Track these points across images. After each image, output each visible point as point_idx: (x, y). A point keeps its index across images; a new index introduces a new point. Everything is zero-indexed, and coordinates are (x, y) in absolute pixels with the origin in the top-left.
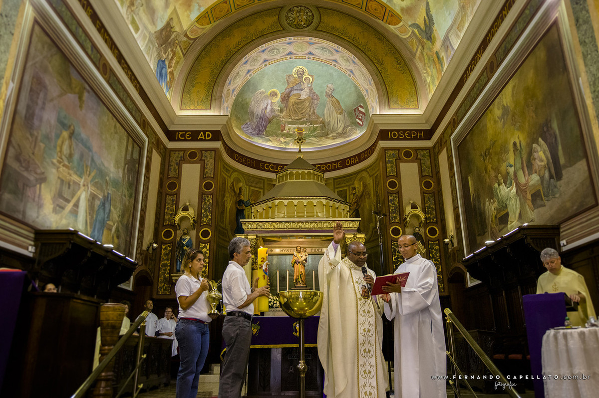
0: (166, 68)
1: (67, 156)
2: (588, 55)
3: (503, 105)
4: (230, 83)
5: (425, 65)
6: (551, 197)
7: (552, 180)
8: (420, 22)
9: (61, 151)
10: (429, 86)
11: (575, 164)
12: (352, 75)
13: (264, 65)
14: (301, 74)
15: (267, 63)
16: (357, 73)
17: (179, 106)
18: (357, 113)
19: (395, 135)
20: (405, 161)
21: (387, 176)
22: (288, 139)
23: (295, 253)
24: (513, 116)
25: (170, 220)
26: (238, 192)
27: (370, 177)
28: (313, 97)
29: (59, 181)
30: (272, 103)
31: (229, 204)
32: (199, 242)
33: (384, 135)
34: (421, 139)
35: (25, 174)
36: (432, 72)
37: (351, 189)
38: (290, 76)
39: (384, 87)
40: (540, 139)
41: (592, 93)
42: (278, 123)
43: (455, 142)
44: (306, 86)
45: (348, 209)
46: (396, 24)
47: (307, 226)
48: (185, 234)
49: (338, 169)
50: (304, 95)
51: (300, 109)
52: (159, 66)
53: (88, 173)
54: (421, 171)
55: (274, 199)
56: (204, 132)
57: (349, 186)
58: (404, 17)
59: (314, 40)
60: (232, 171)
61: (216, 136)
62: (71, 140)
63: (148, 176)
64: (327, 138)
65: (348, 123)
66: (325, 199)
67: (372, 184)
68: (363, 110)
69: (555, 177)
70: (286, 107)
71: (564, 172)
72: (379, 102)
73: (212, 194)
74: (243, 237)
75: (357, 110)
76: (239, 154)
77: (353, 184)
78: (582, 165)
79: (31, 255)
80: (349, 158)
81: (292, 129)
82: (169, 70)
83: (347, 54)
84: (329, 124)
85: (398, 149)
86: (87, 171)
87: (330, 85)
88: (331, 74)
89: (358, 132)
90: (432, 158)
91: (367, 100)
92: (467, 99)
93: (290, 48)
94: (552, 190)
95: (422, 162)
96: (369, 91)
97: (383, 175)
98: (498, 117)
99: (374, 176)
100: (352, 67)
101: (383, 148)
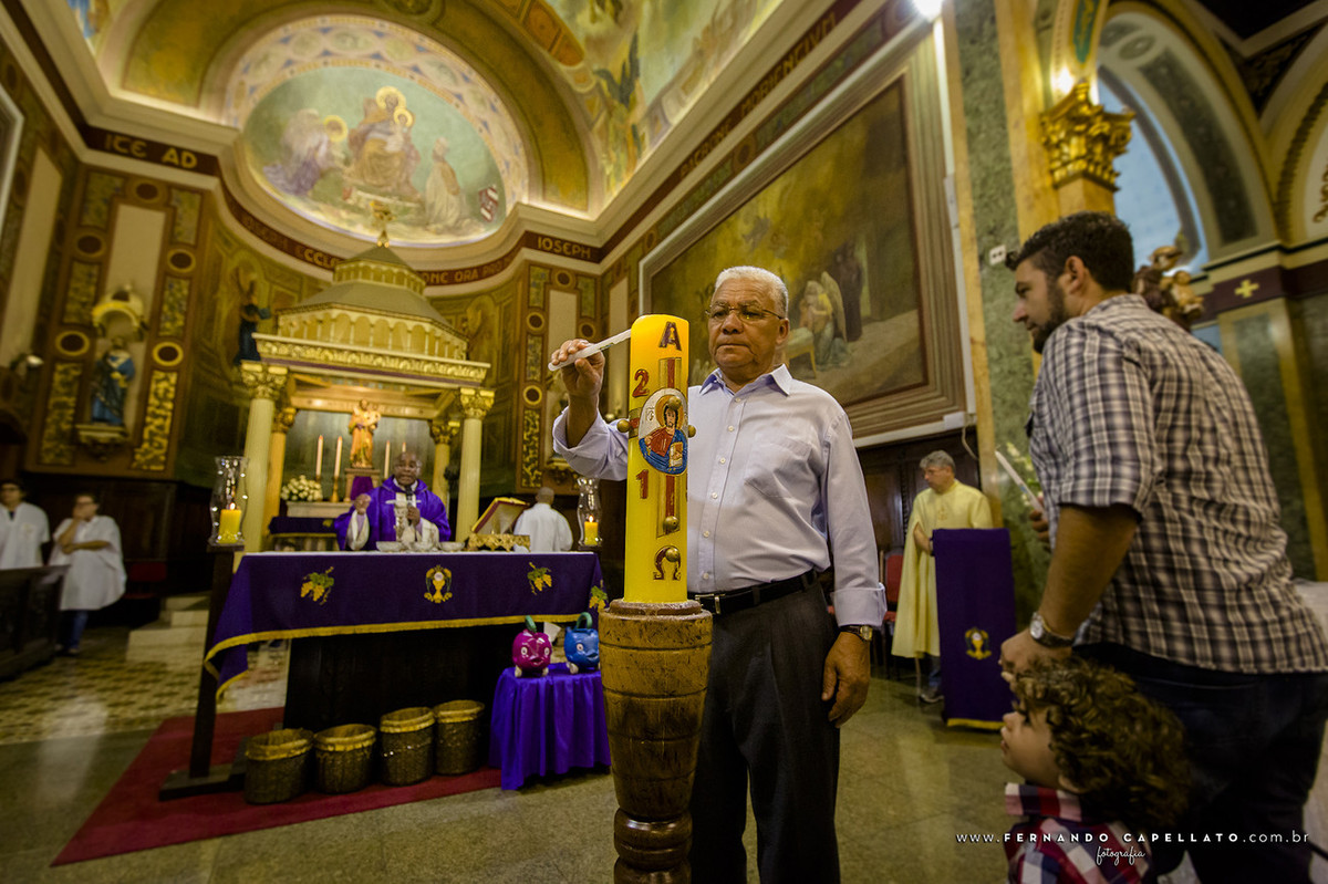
2: (979, 132)
3: (758, 218)
4: (246, 70)
5: (607, 144)
6: (830, 365)
7: (837, 340)
8: (615, 68)
10: (609, 182)
11: (893, 315)
12: (485, 131)
13: (321, 60)
14: (392, 104)
15: (329, 59)
16: (495, 129)
17: (118, 79)
18: (484, 199)
19: (548, 244)
20: (558, 289)
21: (529, 307)
22: (354, 216)
23: (357, 411)
24: (775, 235)
25: (79, 314)
26: (247, 289)
28: (409, 151)
30: (329, 142)
31: (227, 307)
32: (151, 367)
33: (531, 240)
34: (585, 259)
36: (618, 157)
38: (371, 102)
39: (539, 163)
40: (825, 275)
41: (974, 198)
42: (339, 183)
43: (648, 269)
44: (398, 129)
45: (463, 348)
46: (571, 63)
47: (393, 364)
48: (117, 348)
49: (441, 284)
51: (383, 169)
54: (580, 308)
55: (329, 305)
57: (457, 314)
58: (588, 54)
59: (428, 43)
60: (236, 245)
61: (207, 164)
64: (427, 230)
65: (466, 213)
66: (430, 323)
68: (495, 196)
69: (844, 336)
70: (357, 158)
71: (865, 329)
72: (528, 185)
73: (190, 278)
74: (258, 368)
75: (484, 194)
77: (465, 312)
78: (909, 320)
80: (463, 270)
81: (364, 199)
83: (483, 88)
84: (432, 206)
85: (551, 268)
87: (442, 140)
88: (448, 121)
89: (483, 230)
90: (599, 293)
91: (504, 181)
93: (378, 46)
94: (835, 355)
95: (584, 295)
96: (512, 166)
97: (522, 305)
98: (743, 236)
99: (504, 304)
100: (487, 115)
101: (526, 261)
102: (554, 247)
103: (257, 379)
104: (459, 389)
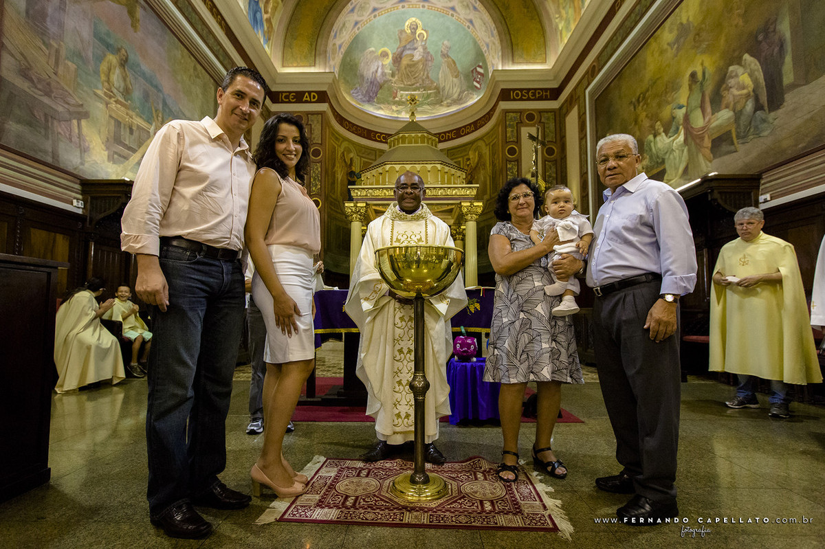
0: (261, 13)
1: (121, 90)
3: (682, 24)
4: (335, 36)
5: (558, 7)
6: (751, 137)
7: (758, 113)
9: (108, 81)
10: (561, 33)
12: (471, 27)
13: (373, 15)
14: (414, 28)
15: (376, 13)
16: (477, 23)
17: (280, 63)
18: (474, 75)
19: (517, 95)
20: (527, 125)
21: (507, 142)
22: (400, 108)
24: (697, 34)
26: (349, 163)
27: (486, 145)
28: (427, 57)
29: (112, 122)
30: (383, 65)
31: (340, 175)
33: (506, 95)
34: (546, 99)
35: (46, 100)
36: (567, 13)
37: (465, 160)
38: (402, 31)
39: (508, 37)
42: (390, 89)
43: (591, 95)
44: (419, 44)
45: (464, 177)
49: (453, 139)
50: (417, 56)
51: (413, 73)
52: (251, 7)
53: (160, 119)
54: (545, 136)
55: (384, 164)
56: (310, 93)
57: (463, 157)
60: (341, 139)
61: (322, 97)
62: (124, 69)
63: (249, 138)
64: (442, 105)
65: (464, 88)
66: (441, 164)
67: (488, 154)
68: (481, 70)
69: (766, 108)
70: (398, 70)
72: (502, 55)
73: (321, 162)
74: (352, 205)
75: (474, 71)
76: (350, 122)
77: (468, 154)
79: (80, 212)
80: (465, 127)
81: (404, 95)
82: (265, 16)
84: (444, 89)
85: (521, 112)
86: (158, 116)
87: (446, 42)
88: (448, 28)
89: (475, 96)
90: (558, 122)
91: (486, 58)
92: (618, 34)
94: (756, 127)
95: (546, 125)
96: (490, 46)
97: (502, 142)
98: (668, 44)
99: (491, 144)
100: (472, 15)
101: (503, 110)
102: (522, 95)
103: (352, 211)
104: (461, 203)
